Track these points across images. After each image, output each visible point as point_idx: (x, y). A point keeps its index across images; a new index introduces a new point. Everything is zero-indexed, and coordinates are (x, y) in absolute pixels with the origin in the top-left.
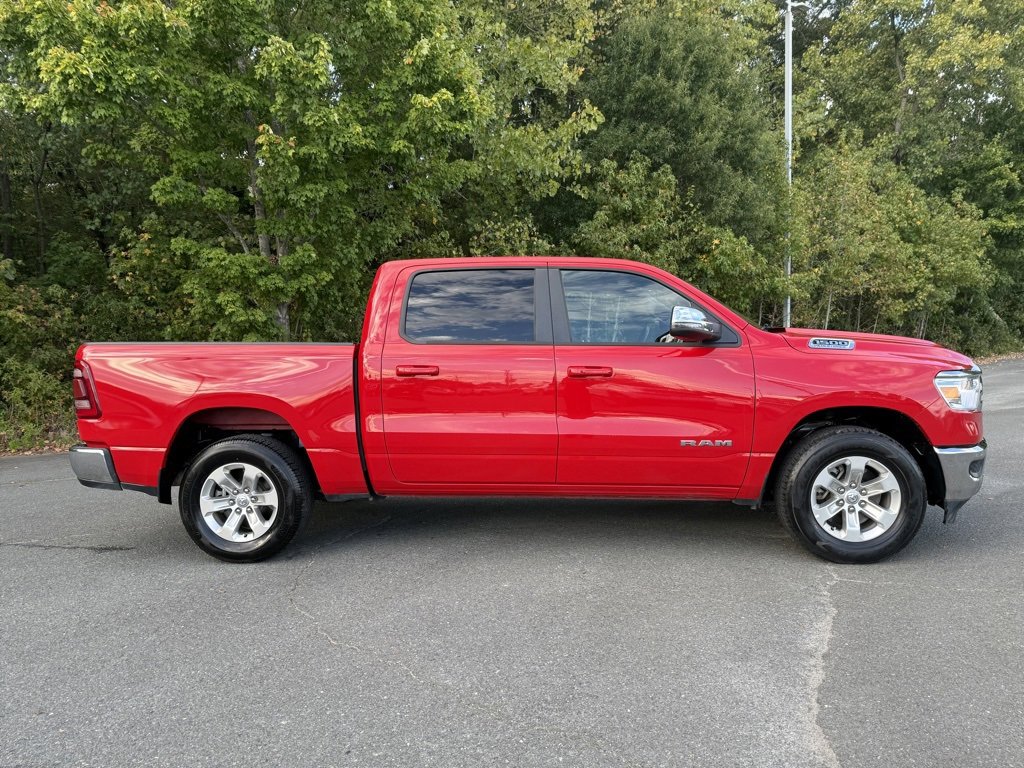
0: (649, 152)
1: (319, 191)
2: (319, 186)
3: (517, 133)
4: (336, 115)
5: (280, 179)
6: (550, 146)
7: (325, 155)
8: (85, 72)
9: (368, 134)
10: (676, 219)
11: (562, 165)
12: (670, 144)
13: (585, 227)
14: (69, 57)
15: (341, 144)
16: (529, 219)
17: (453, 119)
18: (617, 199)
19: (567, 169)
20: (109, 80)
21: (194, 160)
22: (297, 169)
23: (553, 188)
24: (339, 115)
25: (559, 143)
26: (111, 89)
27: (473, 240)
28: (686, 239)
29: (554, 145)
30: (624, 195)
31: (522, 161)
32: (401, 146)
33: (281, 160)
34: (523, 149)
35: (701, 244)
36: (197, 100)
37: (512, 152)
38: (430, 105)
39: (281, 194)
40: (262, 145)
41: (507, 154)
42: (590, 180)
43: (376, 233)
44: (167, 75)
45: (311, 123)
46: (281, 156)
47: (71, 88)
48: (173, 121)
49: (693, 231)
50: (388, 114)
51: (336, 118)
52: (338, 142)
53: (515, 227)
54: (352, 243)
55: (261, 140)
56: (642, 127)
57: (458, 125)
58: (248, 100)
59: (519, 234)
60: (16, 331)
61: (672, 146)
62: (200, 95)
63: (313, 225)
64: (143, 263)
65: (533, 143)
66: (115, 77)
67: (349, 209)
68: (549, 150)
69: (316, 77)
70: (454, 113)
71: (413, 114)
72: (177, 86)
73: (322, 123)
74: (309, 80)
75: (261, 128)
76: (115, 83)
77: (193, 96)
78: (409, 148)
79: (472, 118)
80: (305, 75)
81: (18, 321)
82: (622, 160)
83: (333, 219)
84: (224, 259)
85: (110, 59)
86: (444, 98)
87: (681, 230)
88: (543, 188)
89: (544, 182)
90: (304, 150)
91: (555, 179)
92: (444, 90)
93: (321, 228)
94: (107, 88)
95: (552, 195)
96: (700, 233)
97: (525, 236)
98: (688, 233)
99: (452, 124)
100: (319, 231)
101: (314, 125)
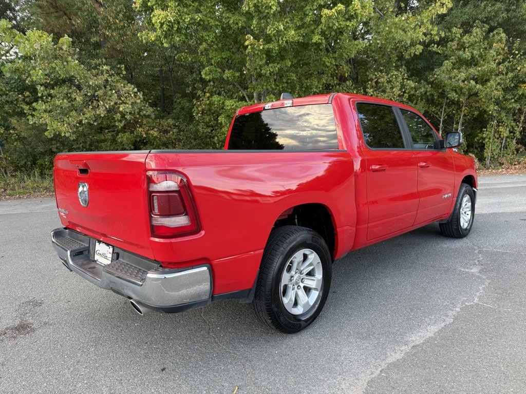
0: (486, 21)
1: (275, 67)
2: (276, 64)
3: (397, 20)
4: (282, 26)
5: (257, 63)
6: (417, 24)
7: (277, 48)
8: (169, 20)
9: (300, 35)
10: (504, 61)
11: (425, 34)
12: (503, 13)
13: (437, 71)
14: (163, 13)
15: (284, 42)
16: (403, 69)
17: (347, 20)
18: (461, 53)
19: (428, 36)
20: (179, 23)
21: (218, 57)
22: (264, 56)
23: (419, 49)
24: (283, 25)
25: (422, 23)
26: (179, 27)
27: (369, 84)
28: (510, 75)
29: (419, 24)
30: (467, 49)
31: (399, 35)
32: (317, 39)
33: (256, 52)
34: (401, 29)
35: (522, 77)
36: (218, 27)
37: (393, 30)
38: (331, 14)
39: (259, 70)
40: (248, 45)
41: (390, 32)
42: (443, 42)
43: (307, 86)
44: (204, 17)
45: (270, 32)
46: (256, 50)
47: (165, 29)
48: (207, 38)
49: (516, 69)
50: (312, 22)
51: (282, 28)
52: (283, 41)
53: (393, 75)
54: (295, 92)
55: (247, 43)
56: (483, 4)
57: (348, 23)
58: (240, 25)
59: (396, 78)
60: (155, 140)
61: (504, 15)
62: (219, 24)
63: (274, 85)
64: (207, 107)
65: (407, 25)
66: (181, 21)
67: (293, 75)
68: (418, 27)
69: (271, 8)
70: (347, 16)
71: (323, 20)
72: (208, 21)
73: (275, 31)
74: (268, 9)
75: (247, 37)
76: (181, 24)
77: (216, 25)
78: (321, 40)
79: (357, 18)
80: (266, 7)
81: (154, 135)
82: (467, 27)
83: (284, 81)
84: (233, 105)
85: (179, 12)
86: (339, 9)
87: (507, 68)
88: (412, 50)
89: (413, 46)
90: (267, 46)
91: (420, 43)
92: (339, 5)
93: (278, 86)
94: (178, 26)
95: (417, 53)
96: (522, 70)
97: (400, 79)
98: (513, 71)
99: (344, 23)
100: (278, 88)
101: (271, 33)
